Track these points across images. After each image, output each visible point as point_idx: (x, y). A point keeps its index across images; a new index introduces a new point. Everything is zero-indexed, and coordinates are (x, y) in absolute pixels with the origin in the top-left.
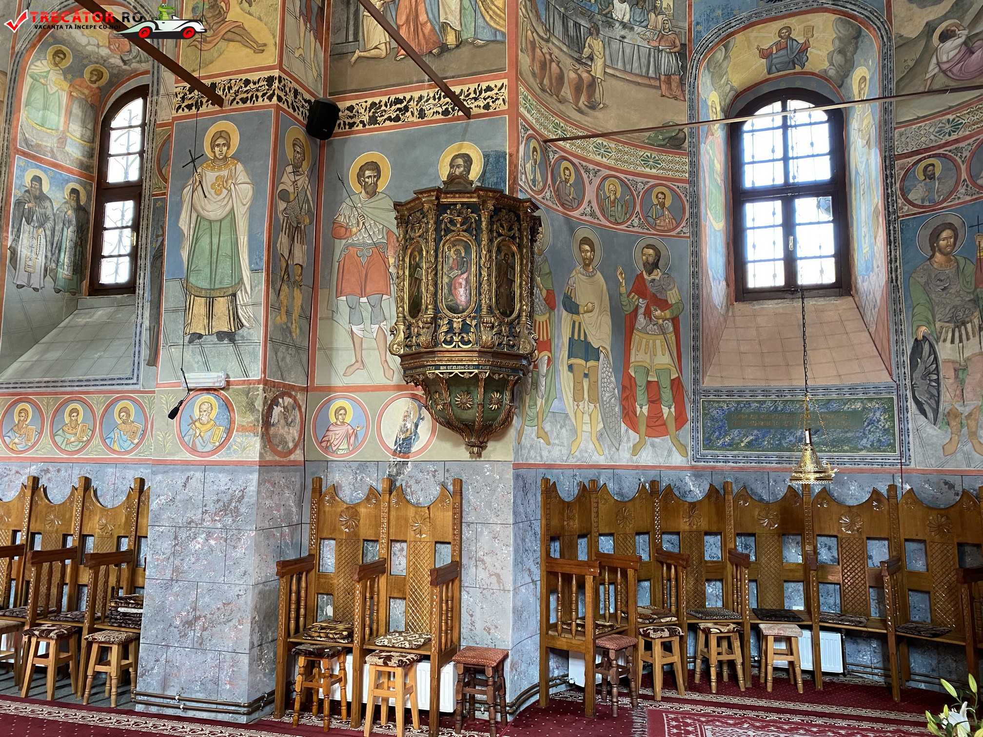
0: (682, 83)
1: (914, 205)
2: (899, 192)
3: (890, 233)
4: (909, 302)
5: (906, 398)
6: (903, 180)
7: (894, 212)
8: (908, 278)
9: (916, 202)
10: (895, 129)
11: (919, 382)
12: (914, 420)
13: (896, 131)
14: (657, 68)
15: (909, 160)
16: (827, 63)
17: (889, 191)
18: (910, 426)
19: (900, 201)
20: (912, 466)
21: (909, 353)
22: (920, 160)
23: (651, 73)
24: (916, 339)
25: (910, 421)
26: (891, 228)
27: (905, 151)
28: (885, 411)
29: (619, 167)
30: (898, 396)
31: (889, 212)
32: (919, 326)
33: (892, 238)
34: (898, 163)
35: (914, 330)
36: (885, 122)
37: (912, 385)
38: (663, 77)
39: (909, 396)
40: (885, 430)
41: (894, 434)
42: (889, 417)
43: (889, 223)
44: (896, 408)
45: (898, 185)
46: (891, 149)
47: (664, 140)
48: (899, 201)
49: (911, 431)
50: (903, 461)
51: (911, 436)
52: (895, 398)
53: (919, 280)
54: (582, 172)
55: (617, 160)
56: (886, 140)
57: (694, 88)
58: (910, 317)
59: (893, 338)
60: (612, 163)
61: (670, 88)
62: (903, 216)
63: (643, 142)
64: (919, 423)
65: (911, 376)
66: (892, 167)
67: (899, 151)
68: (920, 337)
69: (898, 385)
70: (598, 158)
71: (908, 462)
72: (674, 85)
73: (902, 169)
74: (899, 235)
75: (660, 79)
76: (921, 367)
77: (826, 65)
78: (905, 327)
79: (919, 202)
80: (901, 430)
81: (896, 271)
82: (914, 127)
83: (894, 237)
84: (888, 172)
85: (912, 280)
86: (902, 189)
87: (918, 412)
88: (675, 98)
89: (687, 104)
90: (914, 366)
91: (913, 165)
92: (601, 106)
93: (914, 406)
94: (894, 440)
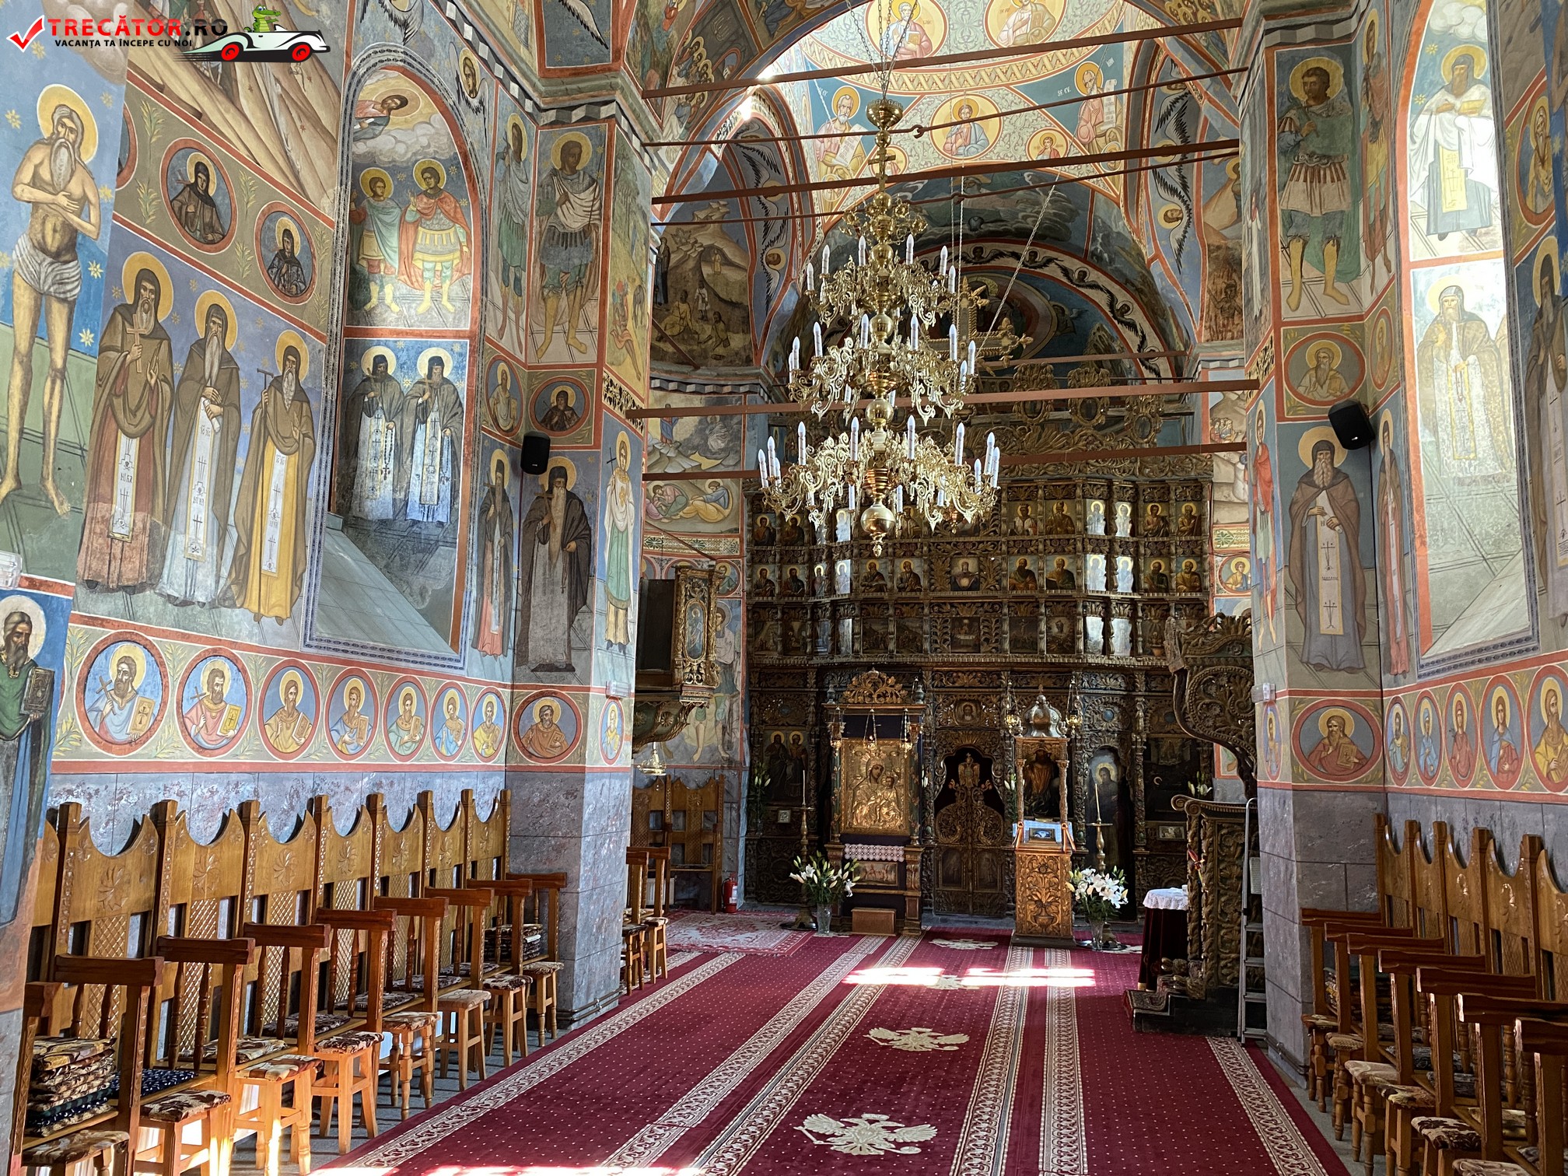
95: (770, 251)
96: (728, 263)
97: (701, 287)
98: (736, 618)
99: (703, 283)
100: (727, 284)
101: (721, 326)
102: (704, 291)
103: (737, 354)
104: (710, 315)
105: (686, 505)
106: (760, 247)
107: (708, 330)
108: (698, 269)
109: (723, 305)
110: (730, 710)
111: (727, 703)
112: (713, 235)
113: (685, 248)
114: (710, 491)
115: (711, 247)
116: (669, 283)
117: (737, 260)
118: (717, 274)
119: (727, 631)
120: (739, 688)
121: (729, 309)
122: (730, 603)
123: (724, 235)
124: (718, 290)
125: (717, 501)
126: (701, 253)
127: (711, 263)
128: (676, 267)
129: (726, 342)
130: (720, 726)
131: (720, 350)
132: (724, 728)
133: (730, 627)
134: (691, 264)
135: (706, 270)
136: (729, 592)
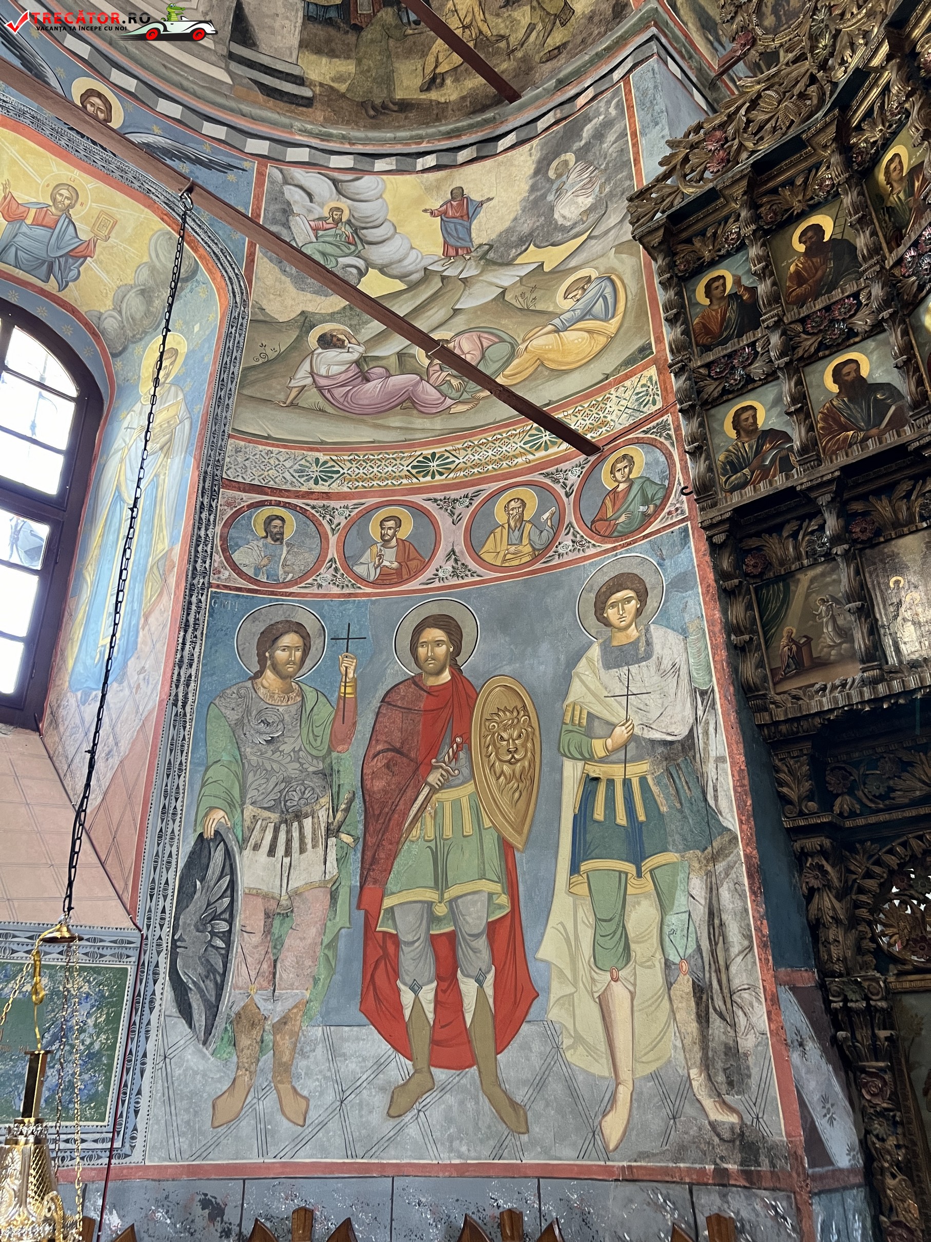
1: (240, 573)
2: (218, 542)
3: (189, 609)
4: (201, 752)
5: (156, 973)
6: (228, 524)
7: (204, 574)
8: (207, 705)
9: (244, 569)
10: (229, 436)
11: (190, 934)
12: (164, 1030)
13: (231, 441)
15: (244, 495)
16: (109, 304)
17: (202, 533)
18: (150, 1047)
19: (218, 558)
20: (136, 1158)
21: (181, 865)
22: (262, 504)
24: (201, 835)
25: (153, 1035)
26: (194, 599)
27: (240, 480)
28: (101, 1002)
30: (140, 965)
31: (195, 569)
32: (211, 808)
33: (191, 619)
34: (226, 494)
35: (201, 814)
36: (216, 418)
37: (174, 941)
39: (161, 969)
40: (91, 1056)
41: (110, 1067)
42: (107, 1021)
43: (191, 590)
44: (127, 997)
45: (218, 529)
46: (218, 465)
48: (216, 557)
49: (149, 1060)
50: (117, 1144)
51: (147, 1074)
52: (131, 970)
53: (228, 712)
56: (212, 446)
58: (197, 787)
59: (154, 823)
62: (218, 586)
64: (172, 1039)
65: (177, 919)
66: (214, 495)
67: (230, 474)
68: (209, 833)
69: (143, 938)
71: (127, 1149)
73: (228, 504)
74: (204, 618)
76: (199, 899)
77: (105, 306)
78: (184, 804)
79: (251, 573)
80: (127, 1056)
81: (188, 686)
82: (261, 447)
83: (196, 619)
84: (206, 501)
85: (213, 711)
86: (224, 539)
87: (174, 1011)
90: (185, 895)
91: (250, 506)
93: (169, 994)
94: (107, 1085)
98: (681, 582)
103: (591, 18)
105: (512, 355)
110: (713, 913)
111: (698, 886)
114: (568, 304)
119: (658, 633)
120: (731, 819)
122: (656, 549)
125: (587, 314)
129: (566, 14)
130: (684, 985)
132: (700, 992)
133: (665, 619)
136: (647, 519)
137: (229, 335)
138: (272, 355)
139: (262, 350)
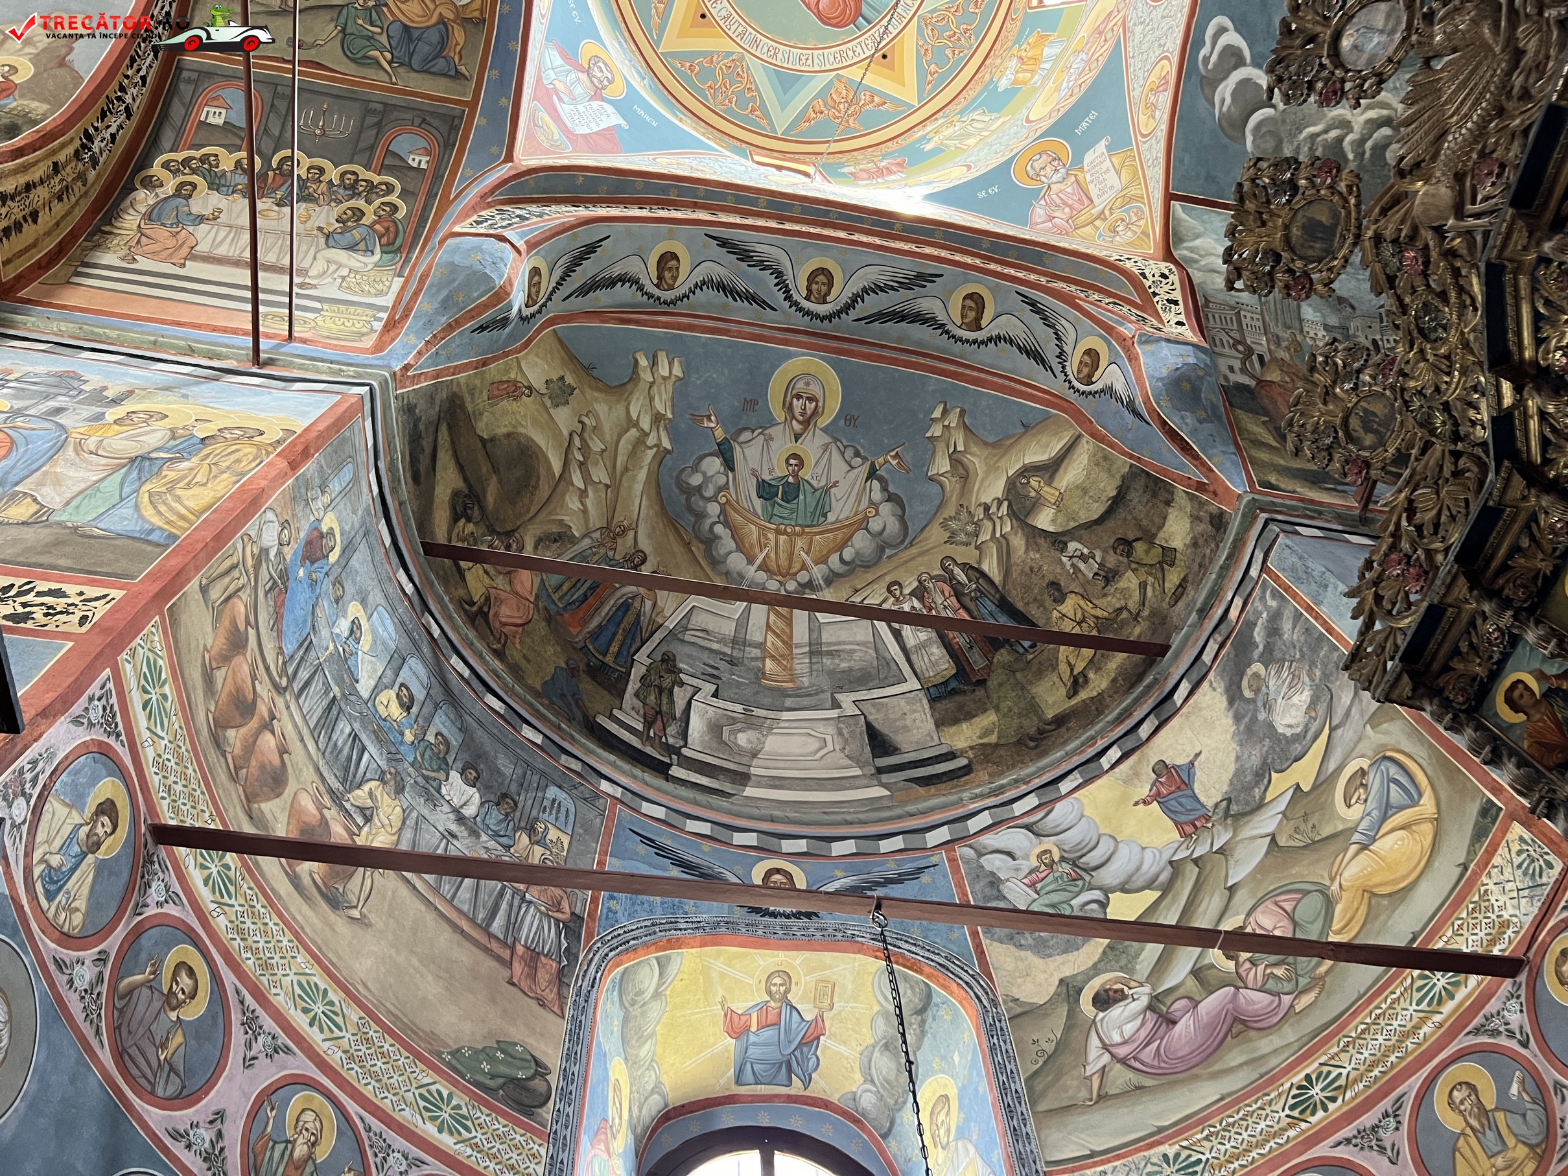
0: (561, 978)
14: (513, 926)
16: (858, 1077)
23: (497, 925)
29: (350, 1077)
36: (1021, 1158)
38: (520, 949)
47: (493, 1077)
54: (236, 1017)
55: (351, 1058)
57: (585, 1002)
60: (335, 1057)
61: (533, 977)
63: (439, 1055)
70: (300, 1021)
72: (543, 976)
75: (513, 948)
77: (855, 1083)
82: (1089, 1173)
88: (542, 1003)
89: (564, 1026)
92: (355, 913)
95: (1072, 367)
96: (1050, 469)
97: (1063, 548)
99: (1058, 541)
100: (1085, 491)
101: (1139, 547)
102: (1073, 546)
103: (1195, 544)
104: (1112, 560)
105: (1329, 904)
106: (1057, 386)
107: (1129, 581)
108: (1034, 534)
109: (1111, 524)
112: (992, 469)
113: (985, 536)
114: (1356, 811)
115: (1012, 485)
116: (1020, 606)
117: (1056, 446)
118: (1059, 504)
121: (1122, 513)
123: (1000, 445)
124: (1085, 516)
125: (1387, 810)
126: (1013, 514)
127: (1035, 505)
128: (1007, 573)
129: (1168, 556)
131: (1173, 578)
134: (1018, 542)
135: (1044, 520)
137: (992, 1049)
138: (1049, 1048)
139: (1035, 1048)
